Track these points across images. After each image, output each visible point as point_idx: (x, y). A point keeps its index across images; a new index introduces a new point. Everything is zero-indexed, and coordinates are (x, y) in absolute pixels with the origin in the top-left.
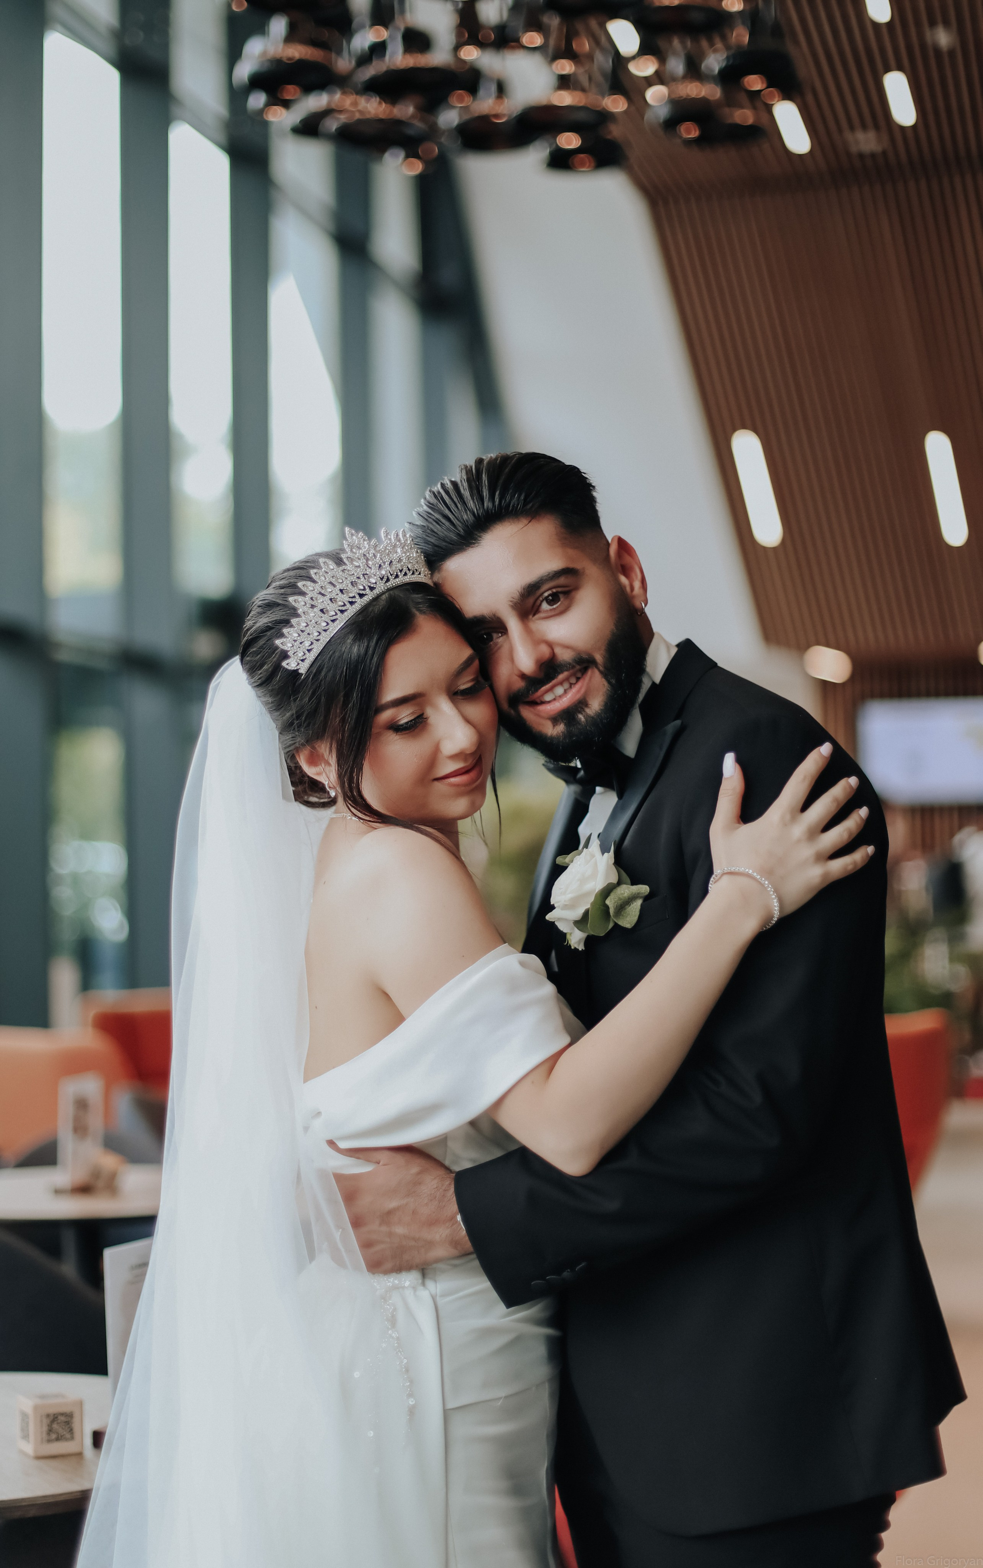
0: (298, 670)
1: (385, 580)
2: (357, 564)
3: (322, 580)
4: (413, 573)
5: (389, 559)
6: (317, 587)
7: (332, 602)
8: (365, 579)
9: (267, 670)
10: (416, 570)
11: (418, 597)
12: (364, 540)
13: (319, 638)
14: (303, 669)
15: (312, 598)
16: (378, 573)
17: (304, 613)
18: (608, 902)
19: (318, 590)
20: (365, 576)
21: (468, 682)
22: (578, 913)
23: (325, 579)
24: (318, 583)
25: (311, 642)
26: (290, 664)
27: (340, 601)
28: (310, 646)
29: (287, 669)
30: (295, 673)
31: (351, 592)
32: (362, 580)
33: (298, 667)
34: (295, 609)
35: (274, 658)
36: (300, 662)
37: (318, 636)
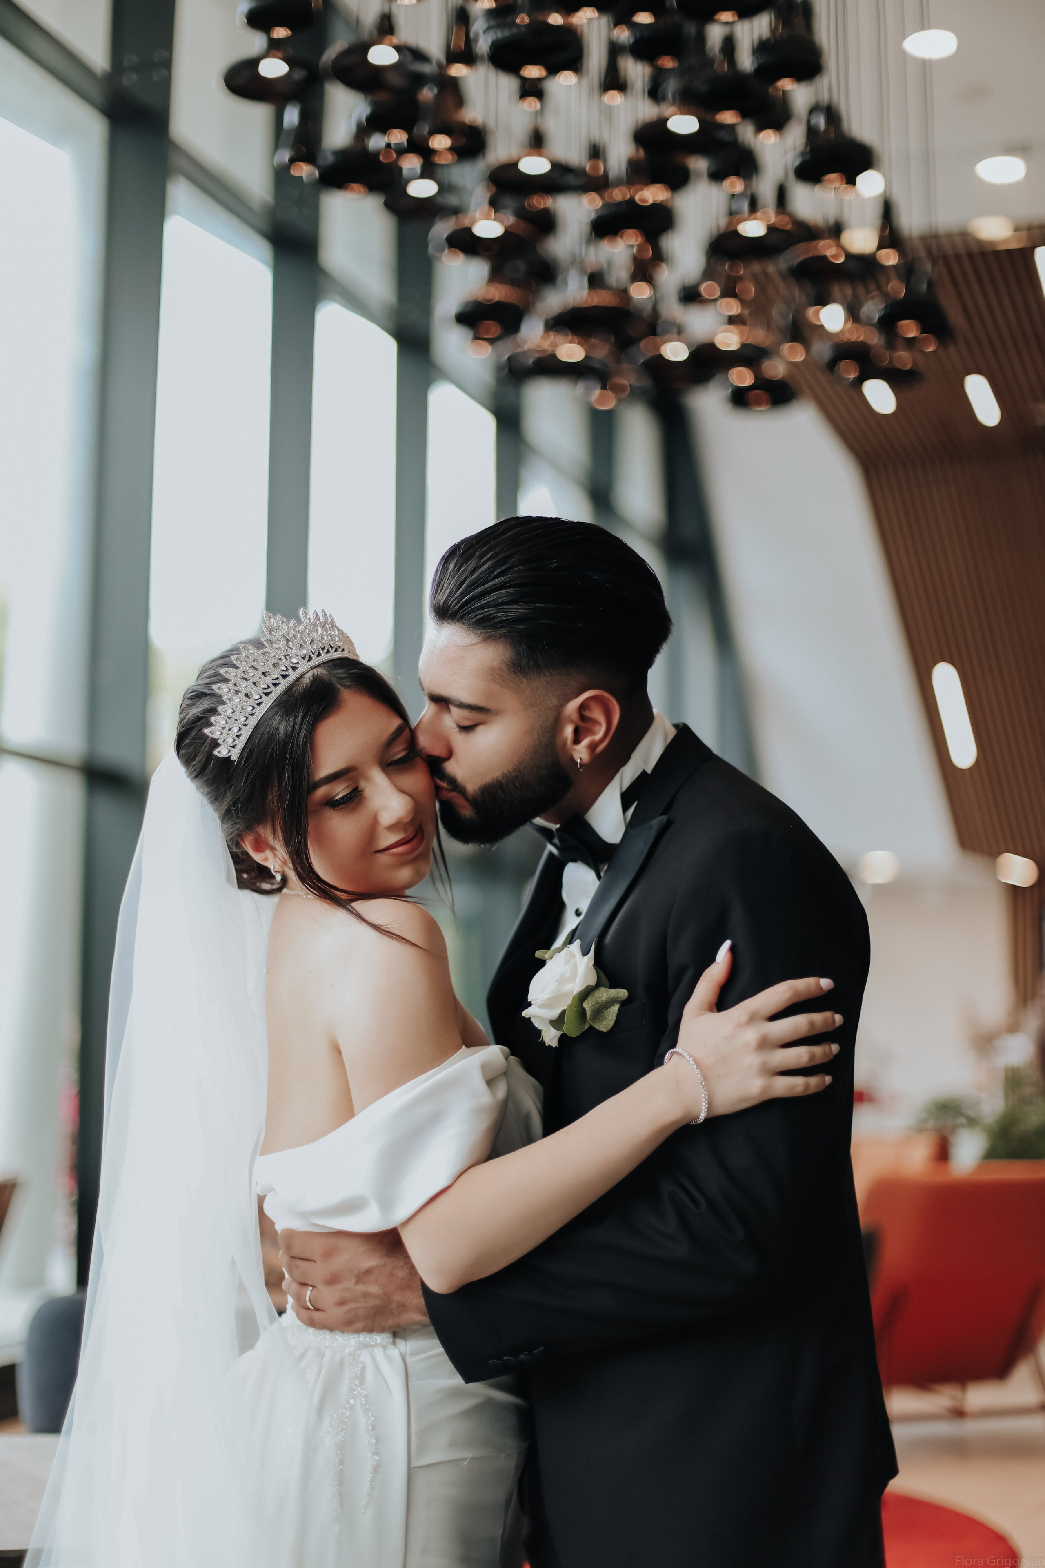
0: (229, 757)
1: (307, 659)
2: (277, 646)
3: (243, 666)
4: (336, 650)
5: (310, 639)
6: (239, 672)
7: (256, 686)
8: (286, 659)
9: (200, 761)
10: (340, 647)
11: (340, 672)
12: (283, 622)
13: (246, 722)
14: (235, 756)
15: (235, 684)
16: (299, 653)
17: (229, 699)
18: (585, 1005)
19: (240, 675)
20: (287, 657)
21: (400, 751)
22: (555, 1013)
23: (247, 663)
24: (240, 668)
25: (240, 728)
26: (222, 752)
27: (263, 684)
28: (238, 731)
29: (219, 757)
30: (228, 760)
31: (274, 674)
32: (283, 661)
33: (230, 754)
34: (220, 696)
35: (205, 748)
36: (231, 749)
37: (245, 721)
